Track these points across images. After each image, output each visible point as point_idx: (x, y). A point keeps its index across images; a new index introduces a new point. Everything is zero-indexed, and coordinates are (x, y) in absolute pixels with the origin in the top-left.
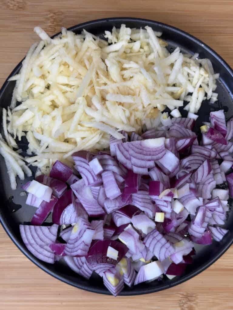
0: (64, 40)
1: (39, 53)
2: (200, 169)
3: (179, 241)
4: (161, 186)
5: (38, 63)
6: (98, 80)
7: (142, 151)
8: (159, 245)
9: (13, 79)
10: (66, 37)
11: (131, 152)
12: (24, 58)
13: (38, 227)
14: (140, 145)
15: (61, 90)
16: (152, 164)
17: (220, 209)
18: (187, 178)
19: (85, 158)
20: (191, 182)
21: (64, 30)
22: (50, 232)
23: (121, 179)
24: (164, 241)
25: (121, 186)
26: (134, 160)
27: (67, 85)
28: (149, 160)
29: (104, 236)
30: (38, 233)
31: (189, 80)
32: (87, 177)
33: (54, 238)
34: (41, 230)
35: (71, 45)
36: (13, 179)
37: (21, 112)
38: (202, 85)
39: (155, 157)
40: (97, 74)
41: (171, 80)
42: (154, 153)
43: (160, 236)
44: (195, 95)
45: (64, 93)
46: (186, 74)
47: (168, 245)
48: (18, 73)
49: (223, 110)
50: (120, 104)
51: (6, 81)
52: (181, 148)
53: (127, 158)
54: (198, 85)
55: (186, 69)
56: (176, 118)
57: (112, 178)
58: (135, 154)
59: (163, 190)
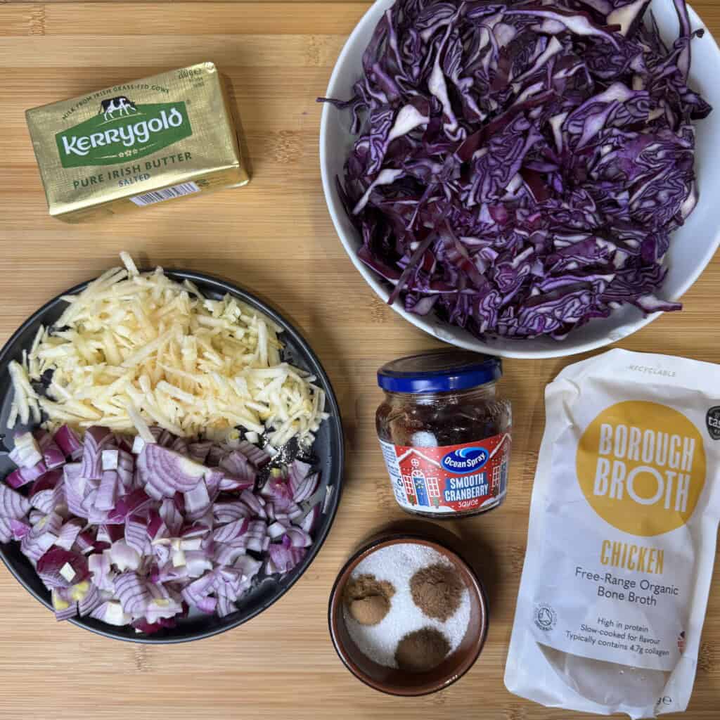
0: (151, 284)
1: (112, 285)
2: (231, 525)
3: (163, 598)
4: (163, 528)
5: (103, 296)
6: (165, 355)
7: (170, 469)
8: (129, 593)
9: (66, 298)
10: (156, 282)
11: (158, 463)
12: (93, 280)
13: (9, 491)
14: (174, 460)
15: (116, 342)
16: (171, 491)
17: (235, 585)
18: (204, 532)
19: (98, 442)
20: (205, 539)
21: (159, 270)
22: (20, 504)
23: (123, 492)
24: (137, 590)
25: (117, 499)
26: (154, 475)
27: (127, 340)
28: (171, 485)
29: (72, 547)
30: (6, 498)
31: (288, 405)
32: (86, 466)
33: (21, 514)
34: (12, 496)
35: (157, 295)
36: (13, 414)
37: (61, 339)
38: (302, 419)
39: (180, 486)
40: (168, 346)
41: (262, 396)
42: (182, 480)
43: (135, 583)
44: (285, 426)
45: (119, 347)
46: (284, 397)
47: (140, 597)
48: (77, 294)
49: (310, 466)
50: (175, 399)
51: (57, 298)
52: (224, 489)
53: (148, 467)
54: (295, 417)
55: (287, 392)
56: (249, 443)
57: (112, 483)
58: (160, 469)
59: (162, 537)
